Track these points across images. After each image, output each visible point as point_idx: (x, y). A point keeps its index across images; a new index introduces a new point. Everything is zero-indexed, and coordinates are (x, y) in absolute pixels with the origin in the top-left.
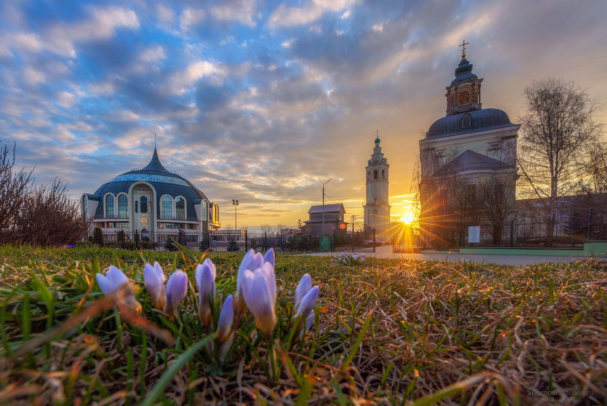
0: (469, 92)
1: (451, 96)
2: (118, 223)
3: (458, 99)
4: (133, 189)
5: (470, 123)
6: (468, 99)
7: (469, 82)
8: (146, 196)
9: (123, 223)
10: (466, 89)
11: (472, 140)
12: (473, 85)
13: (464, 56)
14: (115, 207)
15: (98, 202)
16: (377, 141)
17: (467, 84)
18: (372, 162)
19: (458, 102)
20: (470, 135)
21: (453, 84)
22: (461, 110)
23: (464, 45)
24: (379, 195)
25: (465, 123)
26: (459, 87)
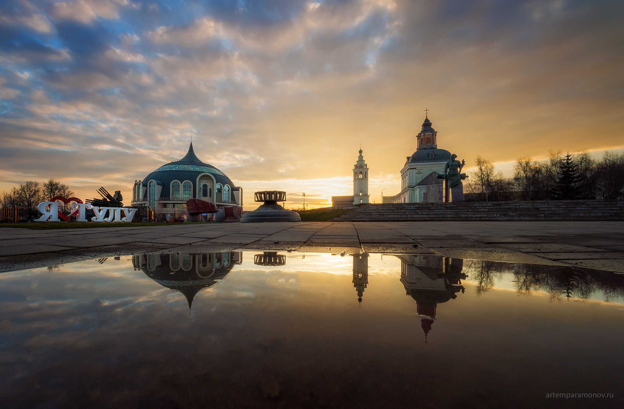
0: (431, 138)
1: (422, 138)
2: (176, 204)
3: (425, 141)
4: (200, 179)
5: (434, 156)
6: (431, 142)
7: (431, 133)
8: (207, 184)
9: (179, 205)
10: (429, 136)
11: (435, 166)
12: (433, 135)
13: (427, 117)
14: (180, 191)
15: (162, 186)
16: (361, 152)
17: (430, 133)
18: (358, 166)
19: (425, 143)
20: (434, 163)
21: (422, 132)
22: (427, 147)
23: (427, 110)
24: (363, 189)
25: (431, 156)
26: (426, 134)
